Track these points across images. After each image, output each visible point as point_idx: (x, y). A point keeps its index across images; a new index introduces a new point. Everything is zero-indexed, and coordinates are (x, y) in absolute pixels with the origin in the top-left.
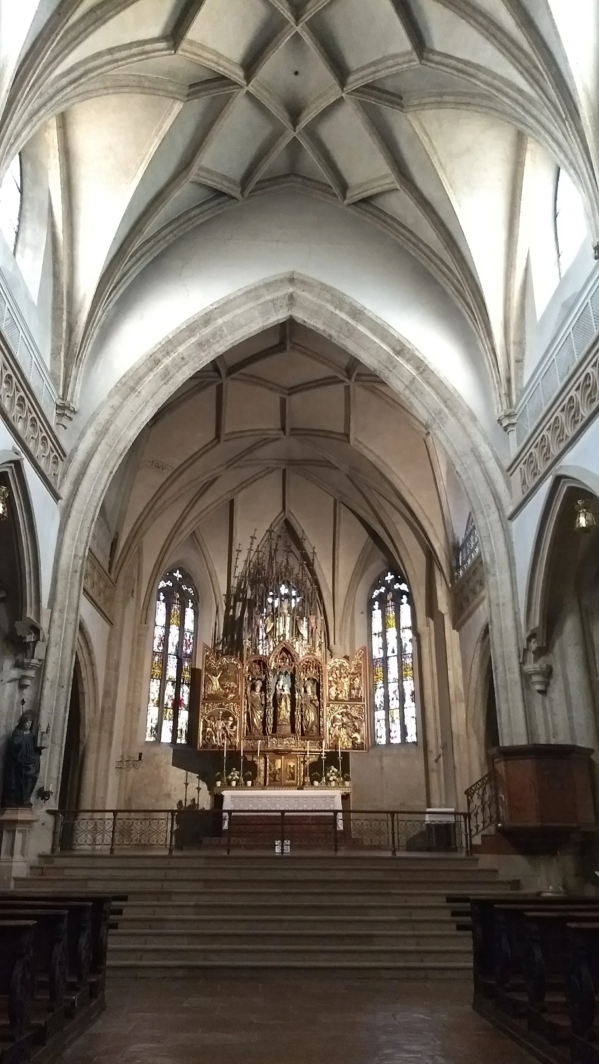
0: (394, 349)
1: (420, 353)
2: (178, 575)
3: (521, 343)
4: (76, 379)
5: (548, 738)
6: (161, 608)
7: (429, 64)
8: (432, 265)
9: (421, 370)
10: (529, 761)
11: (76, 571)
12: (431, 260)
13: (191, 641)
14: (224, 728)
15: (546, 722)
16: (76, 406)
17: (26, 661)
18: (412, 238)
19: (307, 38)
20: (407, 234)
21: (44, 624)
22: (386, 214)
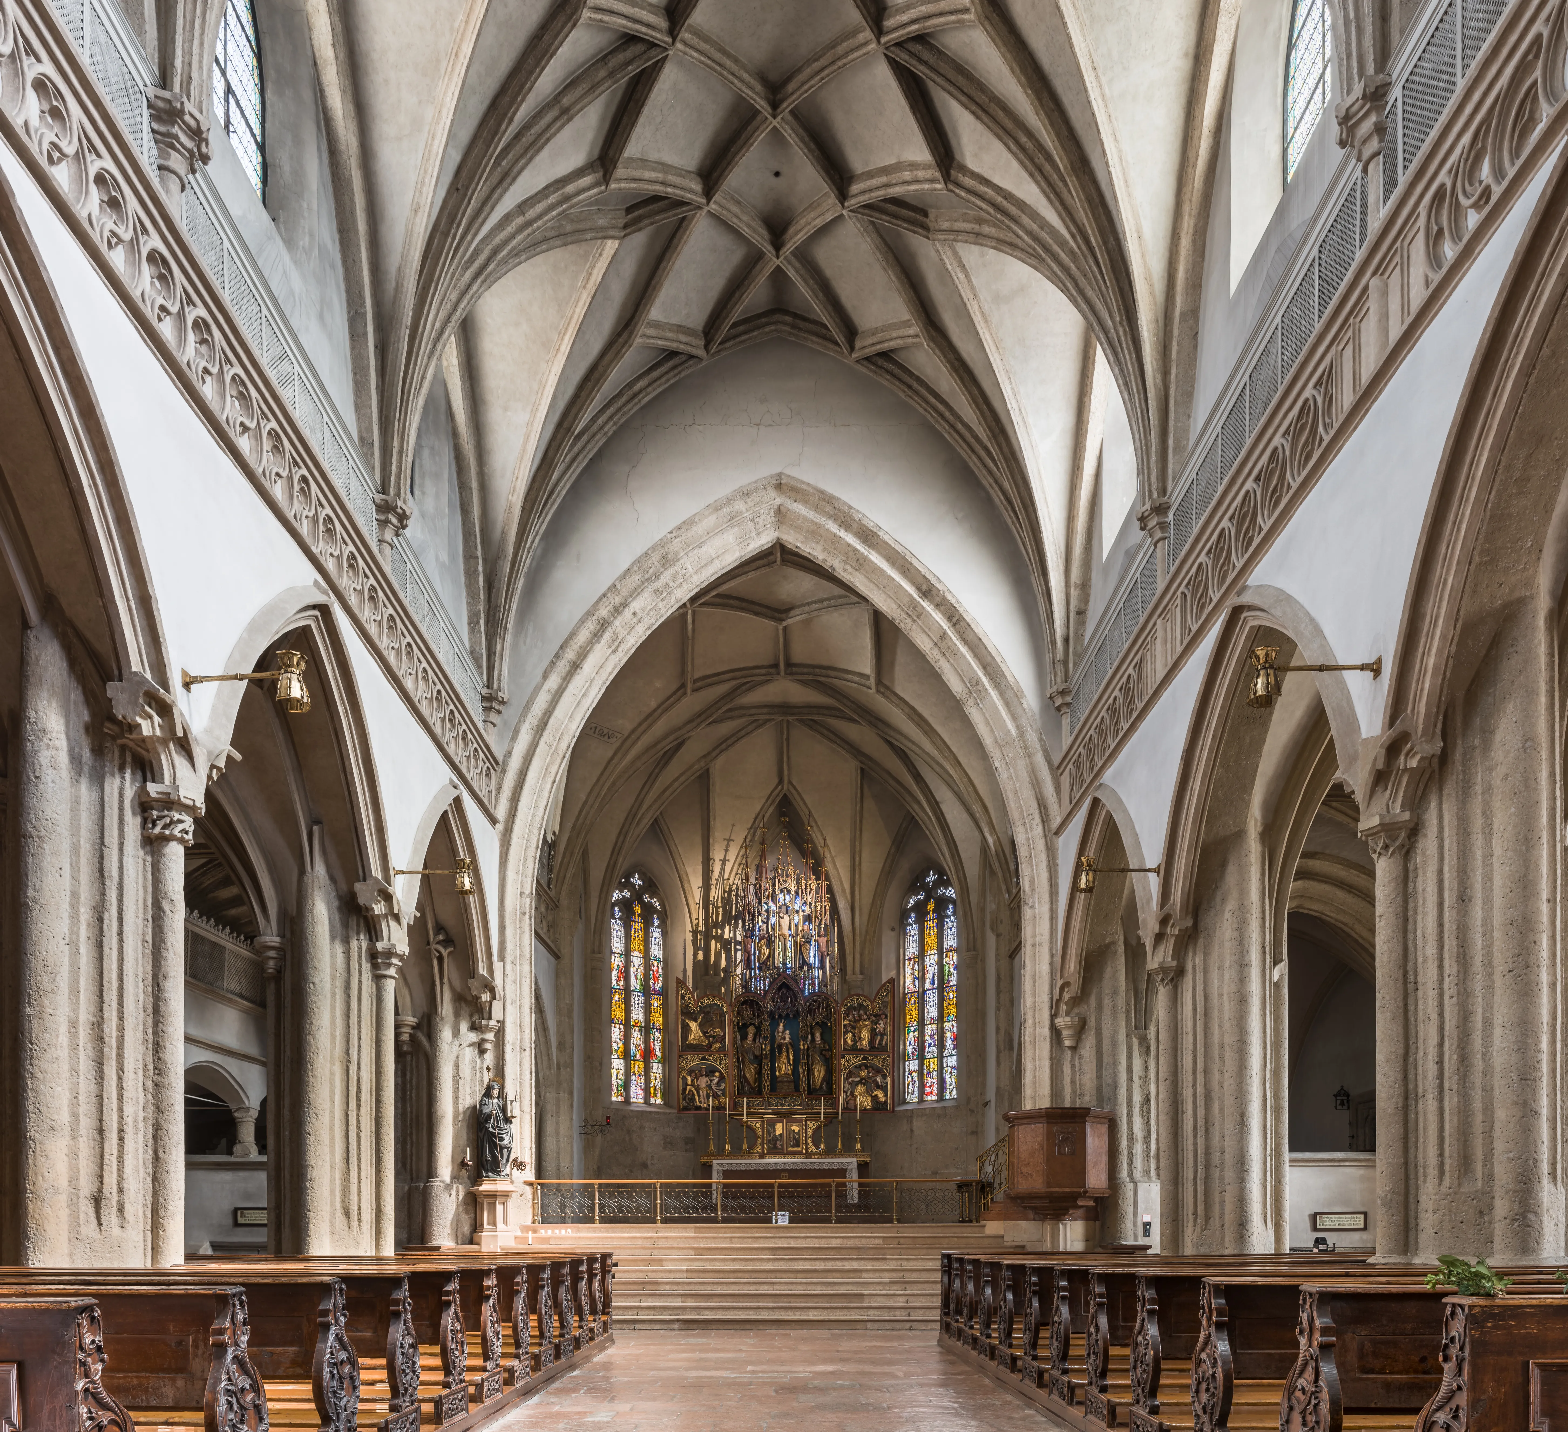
0: (919, 589)
1: (954, 597)
2: (636, 880)
3: (1085, 586)
4: (502, 655)
5: (1073, 1101)
6: (617, 928)
7: (957, 191)
8: (974, 457)
9: (955, 620)
10: (1041, 1125)
11: (524, 913)
12: (973, 451)
13: (660, 972)
14: (709, 1086)
15: (1073, 1082)
16: (504, 695)
17: (484, 1022)
18: (947, 414)
19: (789, 134)
20: (941, 407)
21: (498, 981)
22: (911, 374)
